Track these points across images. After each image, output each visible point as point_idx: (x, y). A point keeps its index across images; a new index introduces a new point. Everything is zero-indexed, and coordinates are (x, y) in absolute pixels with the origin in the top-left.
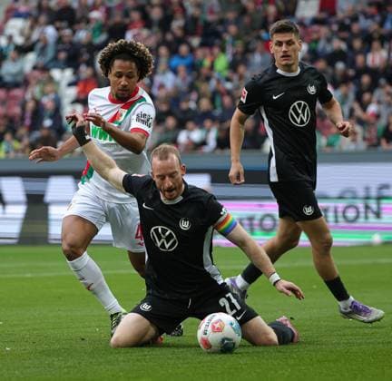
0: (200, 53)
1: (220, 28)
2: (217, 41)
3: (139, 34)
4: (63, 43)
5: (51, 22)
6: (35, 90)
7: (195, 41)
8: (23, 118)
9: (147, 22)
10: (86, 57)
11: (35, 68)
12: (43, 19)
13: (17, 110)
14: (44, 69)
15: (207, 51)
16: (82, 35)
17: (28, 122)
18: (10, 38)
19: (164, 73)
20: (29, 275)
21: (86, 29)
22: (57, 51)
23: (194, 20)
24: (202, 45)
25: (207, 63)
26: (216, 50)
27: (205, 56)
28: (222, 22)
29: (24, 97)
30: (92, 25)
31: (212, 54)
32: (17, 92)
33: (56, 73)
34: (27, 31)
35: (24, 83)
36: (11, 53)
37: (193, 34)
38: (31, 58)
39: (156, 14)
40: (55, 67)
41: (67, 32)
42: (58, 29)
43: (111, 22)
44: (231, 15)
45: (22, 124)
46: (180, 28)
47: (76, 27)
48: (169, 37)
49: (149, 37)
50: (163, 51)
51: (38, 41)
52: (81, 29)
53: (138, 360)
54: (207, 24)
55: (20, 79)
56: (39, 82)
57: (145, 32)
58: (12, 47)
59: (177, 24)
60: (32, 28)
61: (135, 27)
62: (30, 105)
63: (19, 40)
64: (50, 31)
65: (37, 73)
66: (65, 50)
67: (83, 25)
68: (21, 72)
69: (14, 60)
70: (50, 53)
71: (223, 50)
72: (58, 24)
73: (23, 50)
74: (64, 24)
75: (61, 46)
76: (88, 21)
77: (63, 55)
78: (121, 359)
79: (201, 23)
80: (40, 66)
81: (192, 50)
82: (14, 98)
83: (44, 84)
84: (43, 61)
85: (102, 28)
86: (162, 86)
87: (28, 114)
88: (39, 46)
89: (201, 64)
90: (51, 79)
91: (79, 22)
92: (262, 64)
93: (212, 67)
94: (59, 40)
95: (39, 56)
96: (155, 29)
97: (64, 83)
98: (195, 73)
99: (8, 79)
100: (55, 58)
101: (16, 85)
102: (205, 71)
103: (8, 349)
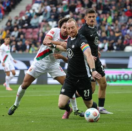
0: (102, 16)
1: (109, 7)
2: (108, 12)
4: (53, 12)
5: (48, 5)
6: (43, 29)
7: (100, 12)
8: (38, 39)
9: (83, 5)
11: (43, 21)
12: (46, 3)
13: (36, 36)
14: (46, 21)
15: (104, 15)
16: (60, 10)
17: (40, 40)
18: (34, 10)
20: (40, 95)
21: (61, 7)
22: (51, 15)
23: (100, 4)
24: (103, 13)
25: (104, 19)
26: (108, 15)
27: (104, 17)
28: (110, 5)
29: (39, 31)
30: (63, 6)
31: (106, 16)
32: (36, 30)
33: (50, 23)
34: (40, 8)
35: (39, 26)
36: (34, 16)
37: (100, 9)
38: (41, 18)
39: (86, 2)
40: (50, 21)
41: (55, 8)
42: (51, 7)
43: (70, 5)
44: (113, 3)
45: (38, 42)
46: (94, 7)
47: (58, 6)
49: (83, 10)
51: (44, 12)
53: (79, 126)
54: (105, 6)
55: (37, 25)
56: (44, 26)
57: (82, 9)
58: (34, 14)
59: (94, 5)
60: (42, 7)
61: (79, 7)
62: (41, 34)
63: (37, 11)
64: (48, 8)
65: (43, 23)
66: (53, 15)
67: (60, 6)
68: (38, 23)
69: (35, 18)
70: (48, 16)
71: (110, 15)
72: (51, 5)
73: (39, 15)
74: (53, 5)
75: (52, 13)
76: (62, 4)
77: (53, 17)
78: (73, 125)
79: (102, 5)
81: (99, 15)
82: (35, 32)
83: (46, 27)
84: (45, 19)
85: (67, 7)
87: (40, 38)
89: (102, 20)
90: (48, 25)
91: (59, 5)
92: (124, 20)
93: (106, 21)
95: (44, 17)
96: (86, 7)
97: (53, 26)
98: (100, 23)
99: (33, 25)
100: (50, 18)
101: (36, 27)
102: (104, 22)
103: (33, 122)
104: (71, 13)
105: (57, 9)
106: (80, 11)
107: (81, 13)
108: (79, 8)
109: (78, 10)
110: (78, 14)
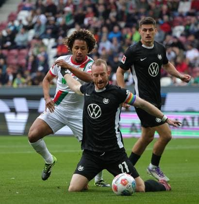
0: (125, 31)
1: (136, 17)
2: (135, 25)
3: (92, 20)
4: (50, 25)
5: (43, 13)
6: (33, 51)
7: (123, 24)
8: (27, 66)
9: (96, 13)
10: (62, 32)
11: (34, 38)
12: (39, 11)
13: (24, 61)
14: (39, 38)
15: (129, 29)
16: (61, 20)
17: (30, 68)
18: (20, 21)
19: (105, 41)
21: (63, 17)
22: (47, 29)
23: (122, 12)
24: (126, 26)
25: (129, 36)
26: (134, 29)
27: (127, 32)
28: (138, 14)
29: (28, 54)
30: (66, 15)
31: (131, 31)
32: (24, 51)
33: (46, 41)
34: (30, 18)
35: (28, 46)
36: (21, 30)
37: (122, 20)
38: (32, 33)
39: (101, 9)
40: (45, 38)
41: (52, 18)
42: (47, 17)
43: (76, 13)
44: (142, 10)
45: (27, 69)
46: (114, 17)
47: (57, 16)
48: (108, 22)
49: (96, 22)
50: (105, 29)
51: (36, 23)
52: (59, 17)
53: (89, 200)
54: (129, 15)
55: (25, 44)
56: (36, 46)
57: (95, 19)
58: (21, 26)
59: (113, 15)
60: (33, 16)
61: (89, 16)
62: (31, 59)
63: (25, 23)
64: (43, 18)
65: (35, 41)
66: (50, 28)
67: (61, 14)
68: (26, 40)
69: (22, 34)
70: (43, 30)
71: (137, 29)
72: (47, 14)
73: (27, 28)
74: (50, 14)
75: (48, 26)
76: (64, 12)
77: (49, 31)
78: (79, 199)
79: (126, 14)
80: (37, 37)
81: (121, 29)
82: (23, 54)
83: (39, 47)
84: (38, 34)
85: (71, 16)
86: (104, 49)
87: (30, 64)
88: (36, 26)
89: (126, 37)
90: (43, 44)
91: (58, 13)
93: (131, 39)
94: (48, 23)
95: (36, 31)
96: (101, 17)
97: (50, 47)
98: (122, 42)
99: (19, 44)
100: (45, 33)
101: (24, 47)
102: (127, 41)
103: (17, 193)
104: (77, 26)
105: (56, 20)
106: (91, 22)
107: (93, 26)
108: (89, 18)
109: (89, 21)
110: (88, 27)
